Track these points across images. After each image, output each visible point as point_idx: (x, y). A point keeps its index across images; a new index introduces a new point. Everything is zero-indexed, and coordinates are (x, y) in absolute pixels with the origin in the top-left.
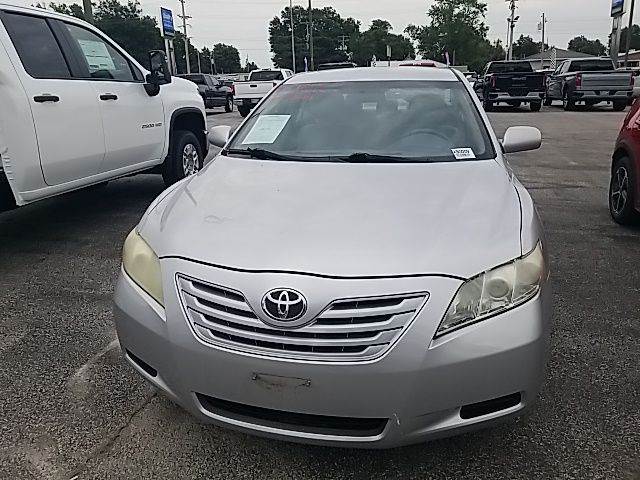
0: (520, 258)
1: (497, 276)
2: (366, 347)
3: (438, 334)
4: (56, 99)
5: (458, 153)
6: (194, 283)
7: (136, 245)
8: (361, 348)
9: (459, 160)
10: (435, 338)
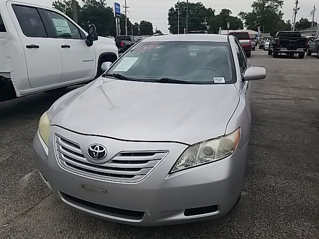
0: (224, 136)
1: (209, 144)
2: (134, 176)
3: (172, 172)
4: (37, 47)
5: (216, 80)
6: (61, 139)
7: (45, 119)
8: (132, 176)
9: (216, 84)
10: (170, 173)
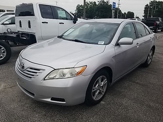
0: (73, 68)
2: (32, 78)
4: (47, 23)
10: (44, 80)
